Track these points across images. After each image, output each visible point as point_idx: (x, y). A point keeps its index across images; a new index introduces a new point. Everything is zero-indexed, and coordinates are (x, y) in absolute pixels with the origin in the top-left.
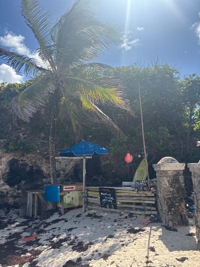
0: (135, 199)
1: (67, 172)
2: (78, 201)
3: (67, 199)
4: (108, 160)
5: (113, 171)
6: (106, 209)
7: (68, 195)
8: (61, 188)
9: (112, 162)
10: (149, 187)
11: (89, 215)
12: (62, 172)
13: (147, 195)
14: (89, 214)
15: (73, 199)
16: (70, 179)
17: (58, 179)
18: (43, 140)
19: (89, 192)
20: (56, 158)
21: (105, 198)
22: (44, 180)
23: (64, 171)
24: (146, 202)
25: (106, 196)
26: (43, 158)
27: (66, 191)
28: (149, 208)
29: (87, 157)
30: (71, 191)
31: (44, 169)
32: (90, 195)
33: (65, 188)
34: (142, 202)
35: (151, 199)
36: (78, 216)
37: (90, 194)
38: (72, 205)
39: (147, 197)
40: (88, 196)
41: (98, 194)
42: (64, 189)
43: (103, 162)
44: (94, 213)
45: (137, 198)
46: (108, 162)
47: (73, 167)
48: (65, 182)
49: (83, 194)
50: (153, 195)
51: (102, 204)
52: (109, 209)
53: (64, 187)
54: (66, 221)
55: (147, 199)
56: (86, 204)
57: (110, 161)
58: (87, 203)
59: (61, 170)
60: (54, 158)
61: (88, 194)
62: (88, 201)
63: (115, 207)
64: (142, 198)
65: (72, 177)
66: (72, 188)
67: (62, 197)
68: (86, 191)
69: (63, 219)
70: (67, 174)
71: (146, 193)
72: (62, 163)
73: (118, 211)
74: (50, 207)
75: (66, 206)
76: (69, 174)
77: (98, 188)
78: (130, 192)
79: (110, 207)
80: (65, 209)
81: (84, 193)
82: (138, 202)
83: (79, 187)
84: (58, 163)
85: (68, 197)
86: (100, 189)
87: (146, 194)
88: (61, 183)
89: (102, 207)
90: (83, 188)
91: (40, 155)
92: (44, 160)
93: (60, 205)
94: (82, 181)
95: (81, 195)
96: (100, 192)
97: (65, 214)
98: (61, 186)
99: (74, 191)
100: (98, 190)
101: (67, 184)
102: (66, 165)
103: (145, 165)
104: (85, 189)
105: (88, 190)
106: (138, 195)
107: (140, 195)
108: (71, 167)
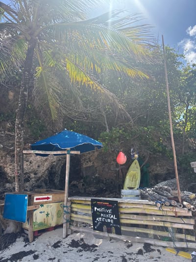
0: (154, 219)
1: (39, 175)
2: (55, 218)
3: (39, 216)
4: (90, 161)
5: (97, 175)
6: (102, 234)
7: (41, 209)
8: (31, 198)
9: (96, 164)
10: (180, 200)
11: (74, 244)
12: (32, 175)
13: (179, 214)
14: (73, 241)
15: (47, 215)
16: (43, 184)
17: (27, 184)
18: (9, 131)
19: (73, 206)
20: (24, 152)
21: (100, 216)
22: (8, 185)
23: (35, 174)
24: (176, 226)
25: (103, 213)
26: (8, 156)
27: (38, 204)
28: (182, 236)
29: (73, 152)
30: (46, 203)
31: (8, 170)
32: (75, 210)
33: (37, 199)
34: (168, 225)
35: (186, 221)
36: (56, 246)
37: (76, 207)
38: (46, 225)
39: (179, 217)
40: (72, 212)
41: (90, 208)
42: (35, 201)
43: (84, 164)
44: (82, 240)
45: (159, 219)
46: (90, 164)
47: (48, 169)
48: (36, 190)
49: (65, 208)
50: (190, 214)
51: (95, 224)
52: (106, 234)
53: (35, 198)
54: (36, 257)
55: (178, 220)
56: (68, 223)
57: (93, 163)
58: (70, 222)
59: (31, 172)
60: (21, 151)
61: (71, 208)
62: (73, 219)
63: (119, 232)
64: (169, 219)
65: (45, 181)
66: (48, 198)
67: (31, 213)
68: (69, 204)
69: (31, 252)
70: (39, 178)
71: (177, 210)
72: (33, 164)
73: (122, 237)
74: (11, 228)
75: (36, 228)
76: (42, 179)
77: (89, 199)
78: (146, 207)
79: (109, 231)
80: (34, 232)
81: (67, 207)
82: (161, 224)
83: (58, 197)
84: (28, 163)
85: (41, 212)
86: (92, 201)
87: (176, 213)
88: (31, 190)
89: (94, 229)
90: (65, 199)
91: (4, 151)
92: (9, 158)
93: (27, 225)
94: (63, 189)
95: (61, 209)
96: (93, 206)
97: (34, 240)
98: (30, 196)
99: (50, 202)
100: (90, 203)
101: (40, 193)
102: (39, 166)
103: (137, 168)
104: (68, 200)
105: (72, 202)
106: (160, 213)
107: (164, 213)
108: (45, 169)
